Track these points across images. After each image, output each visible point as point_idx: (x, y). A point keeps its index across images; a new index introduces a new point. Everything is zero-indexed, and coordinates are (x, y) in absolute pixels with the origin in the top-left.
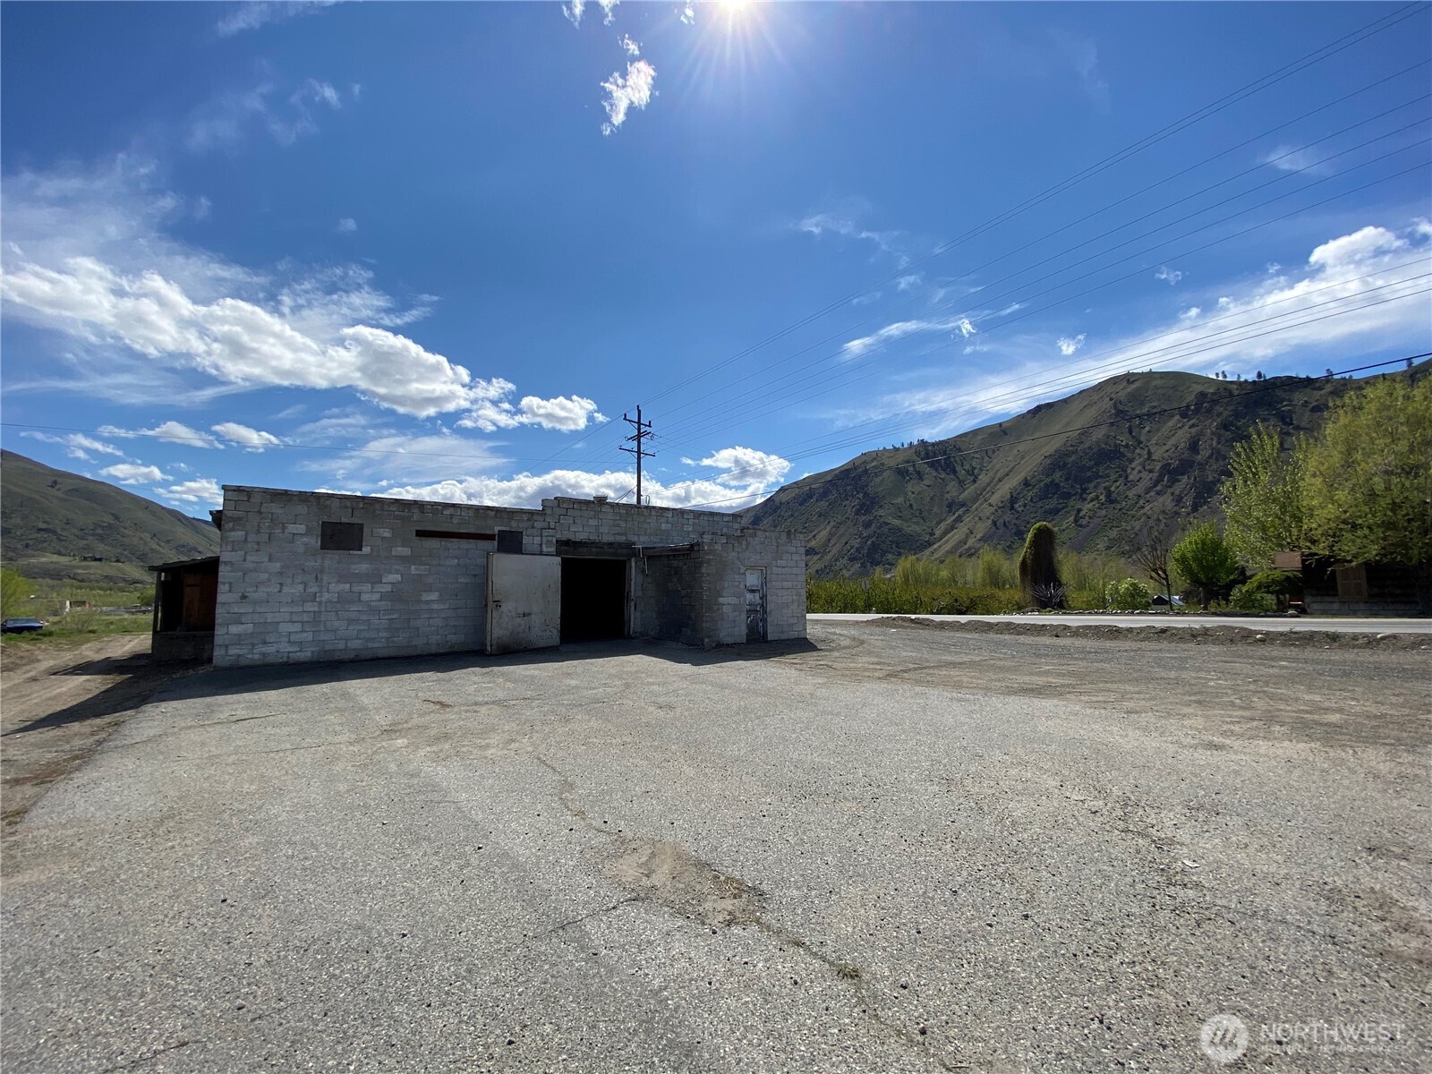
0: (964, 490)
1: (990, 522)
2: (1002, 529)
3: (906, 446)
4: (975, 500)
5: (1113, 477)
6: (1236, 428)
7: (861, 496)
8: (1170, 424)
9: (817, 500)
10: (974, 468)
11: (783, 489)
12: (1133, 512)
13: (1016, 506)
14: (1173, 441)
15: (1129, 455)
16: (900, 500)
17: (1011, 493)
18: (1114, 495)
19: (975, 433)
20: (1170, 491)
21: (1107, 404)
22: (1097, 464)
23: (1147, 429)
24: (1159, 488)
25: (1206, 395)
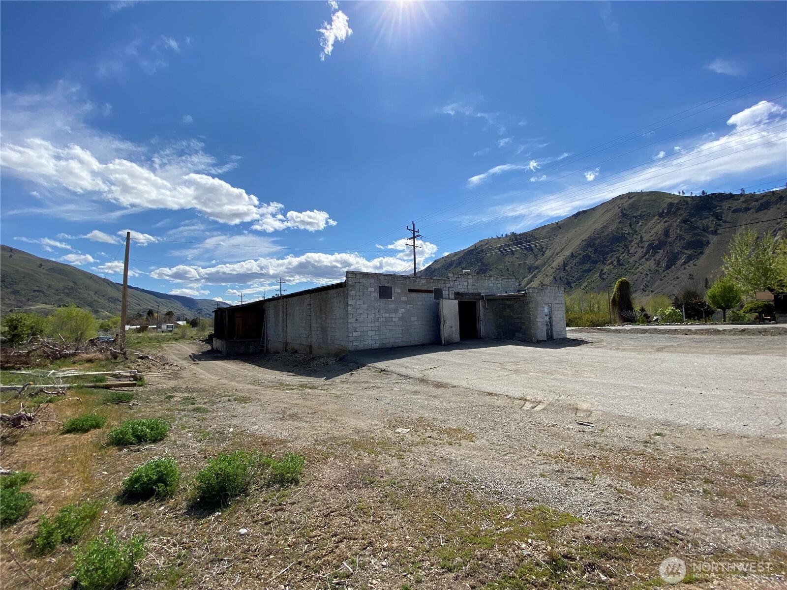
0: (537, 260)
1: (552, 277)
2: (559, 281)
3: (504, 236)
4: (543, 265)
5: (621, 251)
6: (691, 222)
7: (479, 264)
8: (653, 221)
9: (455, 267)
10: (542, 248)
11: (436, 262)
12: (633, 271)
13: (567, 268)
14: (655, 230)
15: (630, 239)
16: (501, 267)
17: (564, 261)
18: (621, 261)
19: (543, 228)
20: (653, 258)
21: (617, 210)
22: (612, 244)
23: (640, 224)
24: (647, 256)
25: (674, 204)
